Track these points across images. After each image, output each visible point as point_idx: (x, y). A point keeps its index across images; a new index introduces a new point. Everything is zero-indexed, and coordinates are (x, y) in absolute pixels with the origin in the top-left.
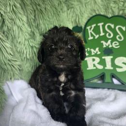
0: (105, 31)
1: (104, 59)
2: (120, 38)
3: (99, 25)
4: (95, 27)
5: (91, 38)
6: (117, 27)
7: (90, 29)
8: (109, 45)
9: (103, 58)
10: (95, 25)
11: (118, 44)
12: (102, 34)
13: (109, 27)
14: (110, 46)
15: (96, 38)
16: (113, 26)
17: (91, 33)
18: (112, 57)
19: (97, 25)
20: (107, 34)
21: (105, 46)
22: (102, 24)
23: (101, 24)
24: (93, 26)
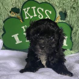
0: (37, 13)
4: (29, 9)
5: (27, 18)
6: (46, 11)
7: (26, 10)
12: (35, 15)
13: (40, 10)
15: (31, 18)
17: (26, 14)
19: (31, 8)
20: (39, 16)
22: (35, 7)
24: (28, 8)
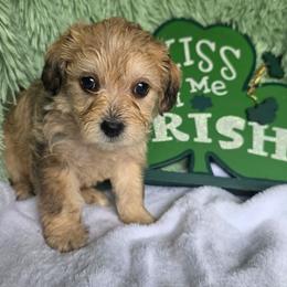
0: (194, 56)
1: (193, 119)
2: (229, 73)
3: (181, 40)
4: (172, 45)
6: (222, 50)
8: (203, 88)
9: (190, 116)
10: (172, 41)
11: (223, 87)
12: (189, 62)
13: (205, 48)
14: (207, 91)
16: (212, 46)
18: (209, 115)
19: (177, 41)
20: (201, 64)
21: (194, 90)
22: (190, 39)
23: (186, 41)
24: (169, 43)
